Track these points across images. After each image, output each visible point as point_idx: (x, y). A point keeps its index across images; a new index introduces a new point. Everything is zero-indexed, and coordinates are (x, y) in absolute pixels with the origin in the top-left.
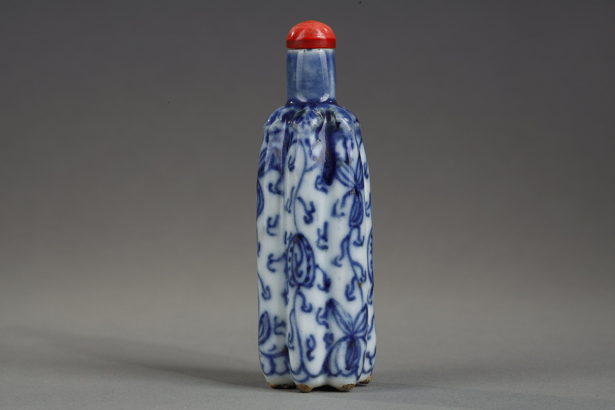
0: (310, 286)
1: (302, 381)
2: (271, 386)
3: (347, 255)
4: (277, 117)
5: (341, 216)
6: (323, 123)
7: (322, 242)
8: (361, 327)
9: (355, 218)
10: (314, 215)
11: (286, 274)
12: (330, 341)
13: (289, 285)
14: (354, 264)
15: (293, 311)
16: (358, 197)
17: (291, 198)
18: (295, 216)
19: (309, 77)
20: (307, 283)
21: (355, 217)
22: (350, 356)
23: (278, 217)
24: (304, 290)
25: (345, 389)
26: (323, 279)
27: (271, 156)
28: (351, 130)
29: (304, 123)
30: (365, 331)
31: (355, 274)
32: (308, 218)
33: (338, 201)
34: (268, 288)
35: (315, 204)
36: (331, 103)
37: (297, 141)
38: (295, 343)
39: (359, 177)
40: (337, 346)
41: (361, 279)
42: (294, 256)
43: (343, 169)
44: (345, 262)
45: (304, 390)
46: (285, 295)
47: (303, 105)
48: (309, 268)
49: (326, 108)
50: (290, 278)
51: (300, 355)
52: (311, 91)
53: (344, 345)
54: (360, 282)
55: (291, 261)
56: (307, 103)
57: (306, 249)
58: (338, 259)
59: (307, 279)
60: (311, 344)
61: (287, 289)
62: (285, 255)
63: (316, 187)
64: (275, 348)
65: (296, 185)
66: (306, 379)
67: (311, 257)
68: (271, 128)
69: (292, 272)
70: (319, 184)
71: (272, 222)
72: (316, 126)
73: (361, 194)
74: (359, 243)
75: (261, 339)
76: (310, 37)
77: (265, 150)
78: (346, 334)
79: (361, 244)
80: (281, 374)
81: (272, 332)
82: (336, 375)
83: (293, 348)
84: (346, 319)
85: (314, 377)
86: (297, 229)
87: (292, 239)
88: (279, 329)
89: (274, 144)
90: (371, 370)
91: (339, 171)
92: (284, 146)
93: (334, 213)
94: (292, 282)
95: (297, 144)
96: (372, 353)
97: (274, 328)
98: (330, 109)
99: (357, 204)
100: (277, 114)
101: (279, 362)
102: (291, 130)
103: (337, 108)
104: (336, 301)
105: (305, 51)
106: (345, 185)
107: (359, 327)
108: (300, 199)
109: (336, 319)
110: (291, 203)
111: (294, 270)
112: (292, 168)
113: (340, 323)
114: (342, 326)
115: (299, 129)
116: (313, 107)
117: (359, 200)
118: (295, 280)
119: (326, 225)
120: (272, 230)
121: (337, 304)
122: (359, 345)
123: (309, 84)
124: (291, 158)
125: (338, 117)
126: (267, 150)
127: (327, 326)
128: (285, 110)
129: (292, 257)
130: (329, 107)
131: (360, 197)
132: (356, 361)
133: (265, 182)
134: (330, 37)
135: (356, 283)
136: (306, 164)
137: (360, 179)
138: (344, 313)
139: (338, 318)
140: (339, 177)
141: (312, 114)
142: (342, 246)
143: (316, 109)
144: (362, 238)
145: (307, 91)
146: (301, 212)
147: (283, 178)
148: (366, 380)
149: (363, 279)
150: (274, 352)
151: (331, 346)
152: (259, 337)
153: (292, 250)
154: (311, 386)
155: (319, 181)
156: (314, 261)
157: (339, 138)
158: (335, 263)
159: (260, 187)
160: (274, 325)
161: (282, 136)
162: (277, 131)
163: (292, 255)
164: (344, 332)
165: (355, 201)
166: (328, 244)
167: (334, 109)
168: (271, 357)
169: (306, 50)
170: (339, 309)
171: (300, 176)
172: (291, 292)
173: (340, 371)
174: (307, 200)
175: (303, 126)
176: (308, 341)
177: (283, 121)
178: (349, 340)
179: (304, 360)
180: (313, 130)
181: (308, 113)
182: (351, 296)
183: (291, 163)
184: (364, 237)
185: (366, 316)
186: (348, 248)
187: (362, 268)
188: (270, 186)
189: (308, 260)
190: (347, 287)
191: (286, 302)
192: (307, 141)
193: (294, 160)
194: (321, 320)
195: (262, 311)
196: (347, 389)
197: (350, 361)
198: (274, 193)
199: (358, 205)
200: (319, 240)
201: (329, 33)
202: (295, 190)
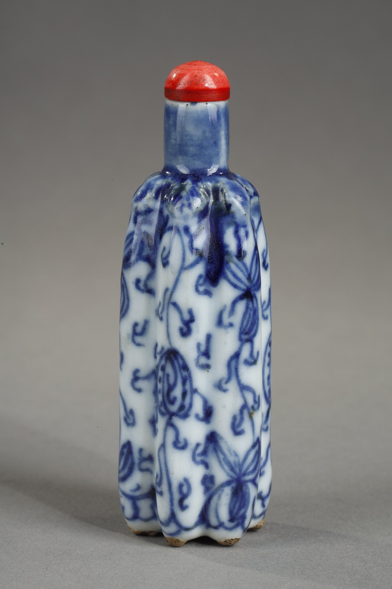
0: (186, 416)
1: (172, 534)
2: (134, 532)
3: (235, 378)
4: (149, 191)
5: (229, 327)
6: (208, 203)
7: (203, 360)
8: (251, 468)
9: (247, 330)
10: (193, 326)
11: (155, 396)
12: (210, 485)
13: (158, 412)
14: (243, 388)
15: (163, 446)
16: (253, 302)
17: (164, 302)
18: (168, 326)
19: (192, 140)
20: (182, 413)
21: (248, 327)
22: (234, 505)
23: (146, 323)
24: (177, 421)
25: (228, 544)
26: (203, 407)
27: (139, 243)
28: (245, 215)
29: (183, 205)
30: (256, 472)
31: (245, 401)
32: (185, 329)
33: (225, 307)
34: (132, 412)
35: (195, 313)
36: (220, 175)
37: (174, 228)
38: (164, 487)
39: (255, 275)
40: (220, 492)
41: (253, 407)
42: (166, 377)
43: (233, 266)
44: (232, 386)
45: (174, 544)
46: (153, 422)
47: (183, 178)
48: (184, 394)
49: (214, 183)
50: (160, 404)
51: (169, 503)
52: (195, 158)
53: (227, 491)
54: (251, 410)
55: (162, 382)
56: (188, 175)
57: (182, 370)
58: (223, 382)
59: (182, 407)
60: (185, 489)
61: (155, 416)
62: (154, 373)
63: (197, 290)
64: (138, 488)
65: (171, 286)
66: (178, 533)
67: (187, 379)
68: (141, 205)
69: (163, 396)
70: (201, 285)
71: (139, 329)
72: (199, 209)
73: (256, 297)
74: (252, 362)
75: (122, 474)
76: (195, 87)
77: (132, 234)
78: (231, 477)
79: (254, 362)
80: (147, 520)
81: (136, 468)
82: (216, 528)
83: (161, 493)
84: (232, 459)
85: (188, 529)
86: (170, 343)
87: (164, 354)
88: (145, 465)
89: (144, 228)
90: (263, 513)
91: (228, 269)
92: (157, 232)
93: (220, 322)
94: (163, 409)
95: (173, 232)
96: (265, 491)
97: (138, 463)
98: (218, 185)
99: (251, 310)
100: (149, 187)
101: (144, 506)
102: (166, 212)
103: (228, 183)
104: (219, 435)
105: (187, 105)
106: (235, 286)
107: (248, 468)
108: (175, 305)
109: (218, 457)
110: (163, 309)
111: (165, 395)
112: (165, 264)
113: (223, 463)
114: (226, 468)
115: (177, 213)
116: (196, 181)
117: (253, 306)
118: (166, 408)
119: (209, 337)
120: (138, 339)
121: (220, 439)
122: (247, 490)
123: (192, 150)
124: (164, 249)
125: (229, 196)
126: (135, 234)
127: (207, 465)
128: (160, 183)
129: (164, 377)
130: (217, 182)
131: (255, 302)
132: (242, 511)
133: (131, 275)
134: (222, 86)
135: (245, 412)
136: (184, 259)
137: (256, 278)
138: (229, 450)
139: (221, 457)
140: (227, 276)
141: (195, 193)
142: (228, 365)
143: (200, 184)
144: (255, 354)
145: (189, 158)
146: (176, 322)
147: (155, 273)
148: (257, 526)
149: (256, 406)
150: (137, 493)
151: (211, 491)
152: (120, 472)
153: (163, 369)
154: (184, 540)
155: (201, 281)
156: (191, 385)
157: (229, 225)
158: (220, 386)
159: (125, 282)
160: (139, 459)
161: (155, 218)
162: (149, 211)
163: (164, 376)
164: (228, 474)
165: (247, 308)
166: (210, 362)
167: (224, 184)
168: (134, 499)
169: (189, 104)
170: (222, 444)
171: (176, 274)
172: (161, 423)
173: (221, 523)
174: (184, 308)
175: (181, 209)
176: (181, 486)
177: (156, 197)
178: (234, 485)
179: (174, 509)
180: (195, 215)
181: (190, 191)
182: (239, 430)
183: (164, 255)
184: (258, 353)
185: (258, 452)
186: (237, 368)
187: (254, 393)
188: (138, 281)
189: (184, 383)
190: (234, 418)
191: (155, 432)
192: (187, 230)
193: (169, 253)
194: (198, 459)
195: (124, 440)
196: (230, 543)
197: (235, 511)
198: (142, 291)
199: (252, 312)
200: (198, 357)
201: (221, 81)
202: (169, 293)
